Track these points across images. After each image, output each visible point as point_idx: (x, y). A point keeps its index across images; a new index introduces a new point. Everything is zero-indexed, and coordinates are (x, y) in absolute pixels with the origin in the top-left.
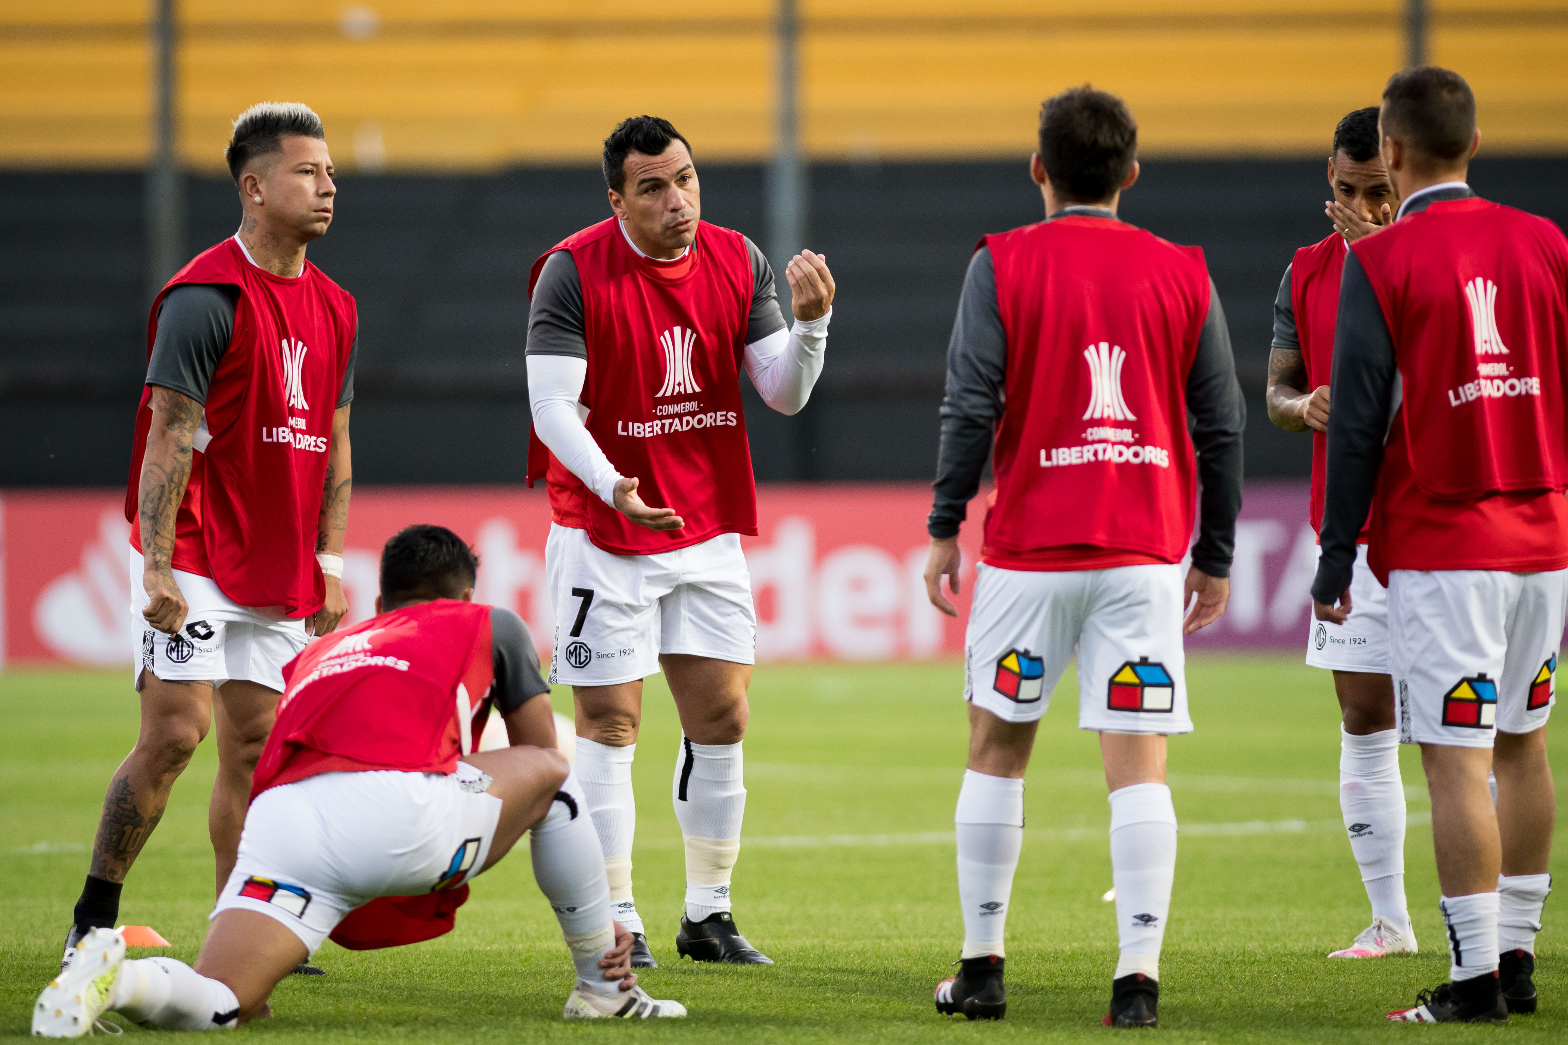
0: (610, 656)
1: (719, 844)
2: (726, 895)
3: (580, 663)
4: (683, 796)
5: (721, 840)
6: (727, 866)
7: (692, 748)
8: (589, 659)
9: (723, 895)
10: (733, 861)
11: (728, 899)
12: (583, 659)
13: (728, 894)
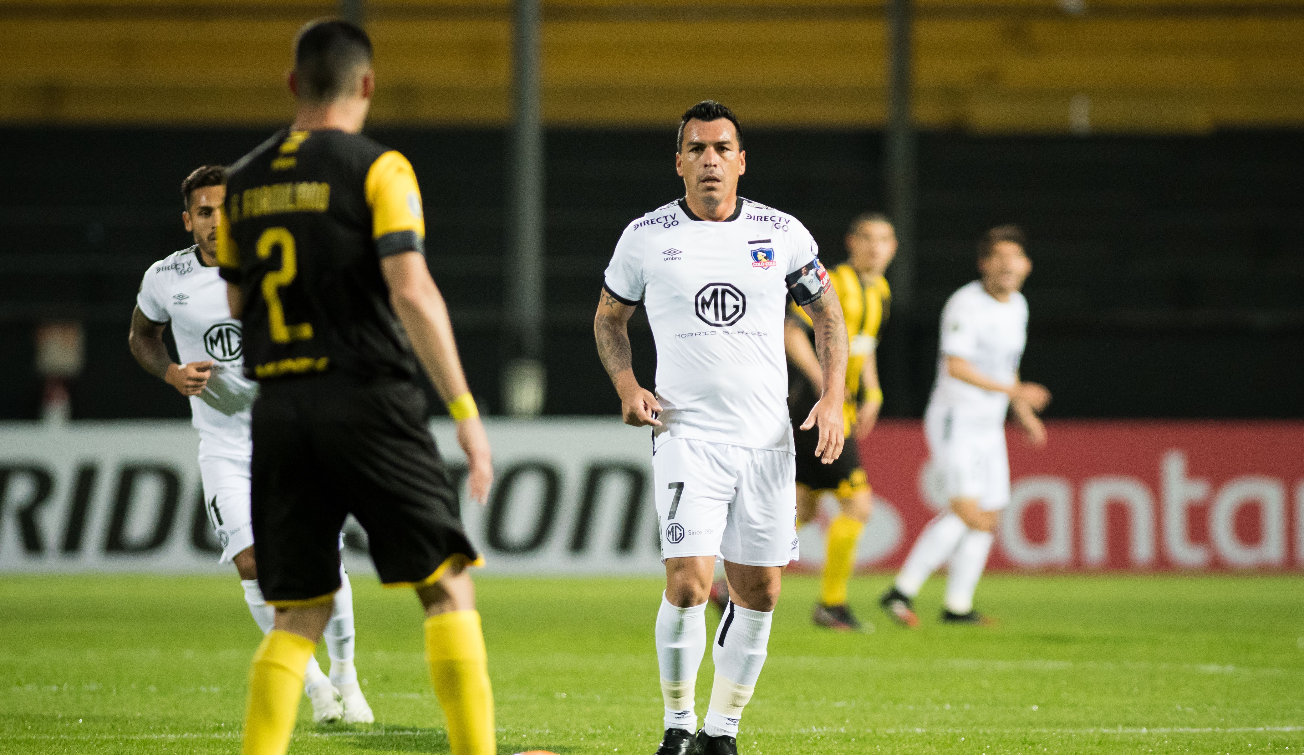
0: (698, 533)
1: (740, 688)
2: (736, 724)
3: (676, 540)
4: (721, 642)
5: (742, 685)
6: (740, 705)
7: (735, 609)
8: (682, 536)
9: (734, 723)
10: (745, 702)
11: (737, 727)
12: (678, 536)
13: (738, 723)
